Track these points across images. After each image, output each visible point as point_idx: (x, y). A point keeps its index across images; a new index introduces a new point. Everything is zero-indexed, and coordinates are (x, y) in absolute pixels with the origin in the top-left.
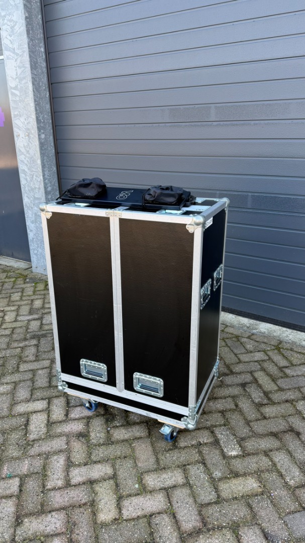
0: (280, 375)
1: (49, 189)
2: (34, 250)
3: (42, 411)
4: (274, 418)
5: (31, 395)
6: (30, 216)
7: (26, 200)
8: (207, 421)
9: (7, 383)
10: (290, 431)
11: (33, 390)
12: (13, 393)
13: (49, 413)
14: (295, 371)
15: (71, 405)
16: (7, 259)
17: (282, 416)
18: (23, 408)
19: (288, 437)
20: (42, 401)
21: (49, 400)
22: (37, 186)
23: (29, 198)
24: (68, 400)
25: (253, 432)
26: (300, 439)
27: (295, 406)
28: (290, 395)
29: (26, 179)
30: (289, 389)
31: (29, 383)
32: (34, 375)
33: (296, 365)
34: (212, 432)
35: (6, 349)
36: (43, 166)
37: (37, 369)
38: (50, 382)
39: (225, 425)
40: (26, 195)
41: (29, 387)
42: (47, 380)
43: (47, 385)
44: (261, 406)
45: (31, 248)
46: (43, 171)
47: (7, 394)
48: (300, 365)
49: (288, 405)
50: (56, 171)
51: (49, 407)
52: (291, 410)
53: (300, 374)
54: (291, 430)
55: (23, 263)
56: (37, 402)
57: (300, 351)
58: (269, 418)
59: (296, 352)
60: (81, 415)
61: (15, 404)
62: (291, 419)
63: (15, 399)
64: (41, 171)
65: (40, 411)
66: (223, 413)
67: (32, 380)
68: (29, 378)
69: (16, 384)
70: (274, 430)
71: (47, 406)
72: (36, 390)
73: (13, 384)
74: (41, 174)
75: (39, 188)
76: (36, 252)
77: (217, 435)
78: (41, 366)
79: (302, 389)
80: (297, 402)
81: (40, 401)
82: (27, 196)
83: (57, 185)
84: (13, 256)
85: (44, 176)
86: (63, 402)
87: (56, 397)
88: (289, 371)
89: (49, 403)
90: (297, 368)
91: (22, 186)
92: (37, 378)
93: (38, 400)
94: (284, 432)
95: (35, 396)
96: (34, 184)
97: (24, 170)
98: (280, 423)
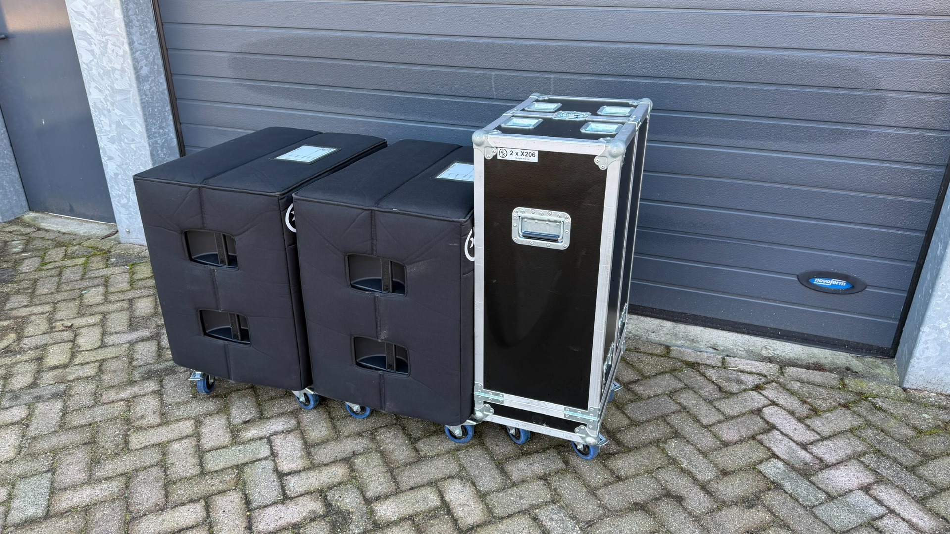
0: (628, 397)
1: (145, 71)
2: (120, 196)
3: (197, 526)
4: (634, 476)
5: (167, 496)
6: (107, 128)
7: (94, 96)
8: (521, 498)
9: (107, 479)
10: (666, 496)
11: (168, 485)
12: (125, 497)
13: (211, 527)
14: (651, 387)
15: (255, 505)
16: (60, 220)
17: (647, 472)
18: (152, 525)
19: (665, 508)
20: (192, 505)
21: (206, 503)
22: (118, 66)
23: (100, 91)
24: (246, 495)
25: (604, 507)
26: (685, 509)
27: (663, 450)
28: (652, 432)
29: (92, 52)
30: (648, 421)
31: (156, 472)
32: (164, 455)
33: (649, 377)
34: (535, 519)
35: (93, 406)
36: (128, 24)
37: (169, 442)
38: (201, 464)
39: (554, 502)
40: (93, 84)
41: (157, 479)
42: (195, 461)
43: (196, 470)
44: (609, 458)
45: (113, 193)
46: (129, 34)
47: (113, 501)
48: (656, 375)
49: (652, 450)
50: (155, 34)
51: (208, 516)
52: (659, 459)
53: (659, 392)
54: (668, 494)
55: (95, 226)
56: (180, 509)
57: (650, 351)
58: (627, 478)
59: (644, 353)
60: (279, 524)
61: (134, 519)
62: (663, 475)
63: (131, 508)
64: (124, 34)
65: (192, 527)
66: (545, 480)
67: (163, 465)
68: (153, 462)
69: (128, 477)
70: (639, 499)
71: (205, 515)
72: (174, 483)
73: (123, 479)
74: (126, 40)
75: (123, 70)
76: (124, 201)
77: (544, 523)
78: (176, 434)
79: (668, 419)
80: (665, 442)
81: (188, 507)
82: (96, 87)
83: (160, 62)
84: (72, 212)
85: (131, 44)
86: (237, 501)
87: (220, 493)
88: (641, 388)
89: (207, 508)
90: (652, 382)
91: (83, 66)
92: (171, 459)
93: (184, 504)
94: (657, 499)
95: (174, 498)
96: (111, 61)
97: (85, 33)
98: (645, 485)
